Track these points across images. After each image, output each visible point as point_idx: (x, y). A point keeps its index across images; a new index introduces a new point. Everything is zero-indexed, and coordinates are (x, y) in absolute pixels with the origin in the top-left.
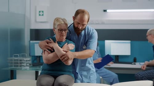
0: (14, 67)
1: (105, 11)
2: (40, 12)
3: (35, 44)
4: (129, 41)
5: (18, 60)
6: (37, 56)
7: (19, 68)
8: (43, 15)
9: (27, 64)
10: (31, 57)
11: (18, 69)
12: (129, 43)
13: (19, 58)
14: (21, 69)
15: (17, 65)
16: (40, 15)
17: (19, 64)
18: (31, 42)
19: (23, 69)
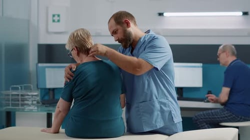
0: (12, 106)
1: (161, 14)
2: (54, 16)
3: (47, 69)
4: (201, 65)
5: (18, 95)
6: (49, 89)
7: (20, 107)
8: (59, 21)
9: (32, 101)
10: (39, 90)
11: (19, 110)
12: (201, 67)
13: (20, 92)
14: (23, 110)
15: (17, 102)
16: (54, 21)
17: (20, 101)
18: (40, 65)
19: (26, 110)
